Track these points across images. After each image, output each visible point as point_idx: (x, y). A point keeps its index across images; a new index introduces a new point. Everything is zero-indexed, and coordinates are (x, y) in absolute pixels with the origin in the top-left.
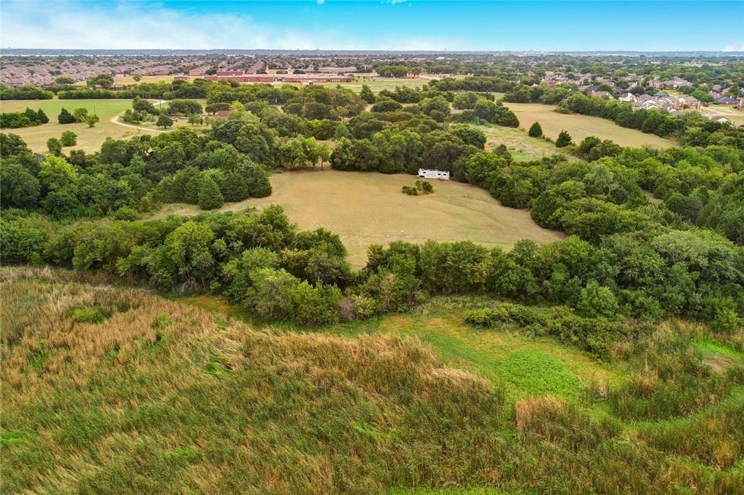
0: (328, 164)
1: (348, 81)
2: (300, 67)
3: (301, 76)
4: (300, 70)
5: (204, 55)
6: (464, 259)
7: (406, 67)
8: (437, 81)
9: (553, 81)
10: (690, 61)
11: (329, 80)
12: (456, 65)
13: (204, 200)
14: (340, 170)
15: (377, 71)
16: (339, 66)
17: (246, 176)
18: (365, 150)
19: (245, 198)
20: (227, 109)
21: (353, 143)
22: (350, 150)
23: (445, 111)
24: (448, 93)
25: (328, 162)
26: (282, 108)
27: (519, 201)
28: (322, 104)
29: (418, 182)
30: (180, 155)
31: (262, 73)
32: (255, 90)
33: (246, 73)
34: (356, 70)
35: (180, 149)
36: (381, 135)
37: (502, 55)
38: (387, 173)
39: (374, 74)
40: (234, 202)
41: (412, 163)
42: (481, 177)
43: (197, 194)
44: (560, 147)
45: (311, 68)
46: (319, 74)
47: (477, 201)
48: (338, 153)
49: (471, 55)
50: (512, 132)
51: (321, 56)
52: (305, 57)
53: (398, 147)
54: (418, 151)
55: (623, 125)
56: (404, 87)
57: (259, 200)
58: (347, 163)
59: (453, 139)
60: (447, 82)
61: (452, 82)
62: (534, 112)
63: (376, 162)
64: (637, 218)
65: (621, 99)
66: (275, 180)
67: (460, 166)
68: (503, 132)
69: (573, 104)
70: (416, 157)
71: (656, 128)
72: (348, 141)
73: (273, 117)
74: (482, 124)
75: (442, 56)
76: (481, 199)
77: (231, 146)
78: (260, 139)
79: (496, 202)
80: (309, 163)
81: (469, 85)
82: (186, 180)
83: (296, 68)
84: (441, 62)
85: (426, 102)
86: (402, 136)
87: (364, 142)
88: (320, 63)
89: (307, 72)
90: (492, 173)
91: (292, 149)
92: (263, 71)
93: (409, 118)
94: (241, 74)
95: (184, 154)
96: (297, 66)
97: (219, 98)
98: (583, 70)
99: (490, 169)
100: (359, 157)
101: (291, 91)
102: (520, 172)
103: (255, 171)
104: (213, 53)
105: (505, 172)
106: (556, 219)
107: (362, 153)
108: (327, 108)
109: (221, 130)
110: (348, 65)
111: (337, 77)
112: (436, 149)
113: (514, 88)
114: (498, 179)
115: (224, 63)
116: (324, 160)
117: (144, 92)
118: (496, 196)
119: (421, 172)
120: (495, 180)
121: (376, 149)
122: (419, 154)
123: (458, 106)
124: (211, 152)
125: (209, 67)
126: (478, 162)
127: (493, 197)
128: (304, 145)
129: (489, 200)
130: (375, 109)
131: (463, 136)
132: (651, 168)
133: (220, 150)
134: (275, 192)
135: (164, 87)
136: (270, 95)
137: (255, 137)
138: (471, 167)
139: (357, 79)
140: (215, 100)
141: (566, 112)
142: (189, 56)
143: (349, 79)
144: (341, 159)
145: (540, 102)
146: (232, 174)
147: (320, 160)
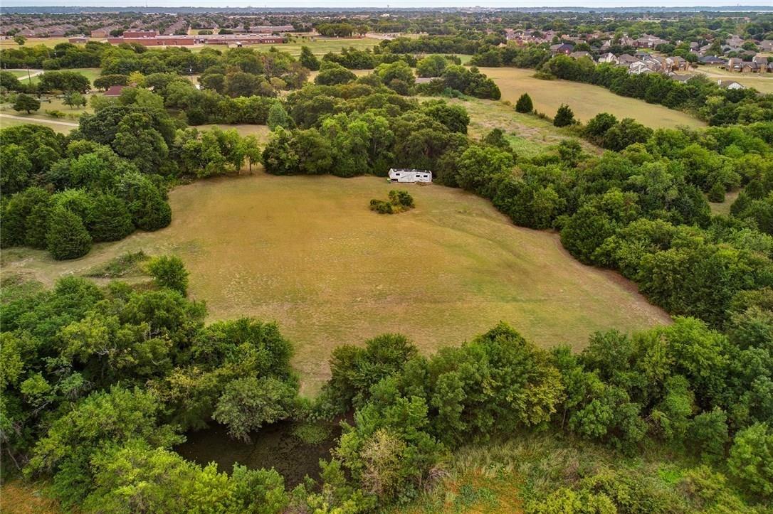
0: (259, 165)
1: (284, 41)
2: (228, 27)
3: (227, 37)
4: (227, 29)
5: (117, 13)
6: (513, 382)
7: (350, 25)
8: (389, 41)
9: (518, 40)
10: (642, 17)
11: (261, 42)
12: (405, 22)
13: (56, 245)
14: (277, 175)
15: (318, 30)
16: (273, 25)
17: (129, 199)
18: (313, 145)
19: (129, 233)
20: (123, 83)
21: (294, 134)
22: (291, 145)
23: (408, 80)
24: (406, 56)
25: (259, 163)
26: (199, 80)
27: (540, 219)
28: (250, 74)
29: (392, 193)
30: (23, 165)
31: (180, 34)
32: (165, 56)
33: (161, 34)
34: (293, 29)
35: (22, 157)
36: (334, 122)
37: (448, 11)
38: (345, 177)
39: (314, 33)
40: (109, 241)
41: (379, 161)
42: (478, 181)
43: (43, 234)
44: (560, 126)
45: (241, 27)
46: (249, 35)
47: (478, 219)
48: (273, 151)
49: (417, 12)
50: (495, 107)
51: (253, 14)
52: (235, 15)
53: (358, 140)
54: (387, 143)
55: (621, 93)
56: (352, 49)
57: (151, 235)
58: (287, 165)
59: (434, 125)
60: (402, 43)
61: (407, 42)
62: (512, 78)
63: (329, 161)
64: (749, 260)
65: (600, 60)
66: (178, 196)
67: (448, 164)
68: (484, 106)
69: (556, 68)
70: (384, 152)
71: (664, 96)
72: (288, 133)
73: (182, 95)
74: (456, 96)
75: (387, 12)
76: (483, 215)
77: (106, 148)
78: (152, 135)
79: (504, 219)
80: (229, 166)
81: (427, 45)
82: (27, 211)
83: (223, 27)
84: (388, 19)
85: (384, 68)
86: (364, 123)
87: (310, 133)
88: (252, 21)
89: (237, 32)
90: (496, 176)
91: (203, 147)
92: (183, 32)
93: (367, 93)
94: (154, 35)
95: (29, 163)
96: (224, 25)
97: (117, 67)
98: (545, 27)
99: (491, 169)
100: (304, 155)
101: (212, 56)
102: (535, 174)
103: (141, 191)
104: (129, 11)
105: (514, 175)
106: (608, 254)
107: (308, 148)
108: (257, 79)
109: (92, 123)
110: (283, 23)
111: (271, 37)
112: (413, 140)
113: (479, 48)
114: (506, 187)
115: (138, 22)
116: (253, 161)
117: (17, 59)
118: (504, 210)
119: (392, 174)
120: (501, 186)
121: (328, 143)
122: (389, 148)
123: (423, 73)
124: (74, 160)
125: (117, 28)
126: (473, 160)
127: (499, 210)
128: (221, 140)
129: (494, 215)
130: (321, 80)
131: (440, 116)
132: (698, 159)
133: (90, 156)
134: (176, 221)
135: (45, 53)
136: (185, 63)
137: (144, 134)
138: (464, 166)
139: (295, 39)
140: (112, 70)
141: (549, 79)
142: (99, 14)
143: (286, 40)
144: (277, 158)
145: (514, 65)
146: (102, 197)
147: (247, 162)
